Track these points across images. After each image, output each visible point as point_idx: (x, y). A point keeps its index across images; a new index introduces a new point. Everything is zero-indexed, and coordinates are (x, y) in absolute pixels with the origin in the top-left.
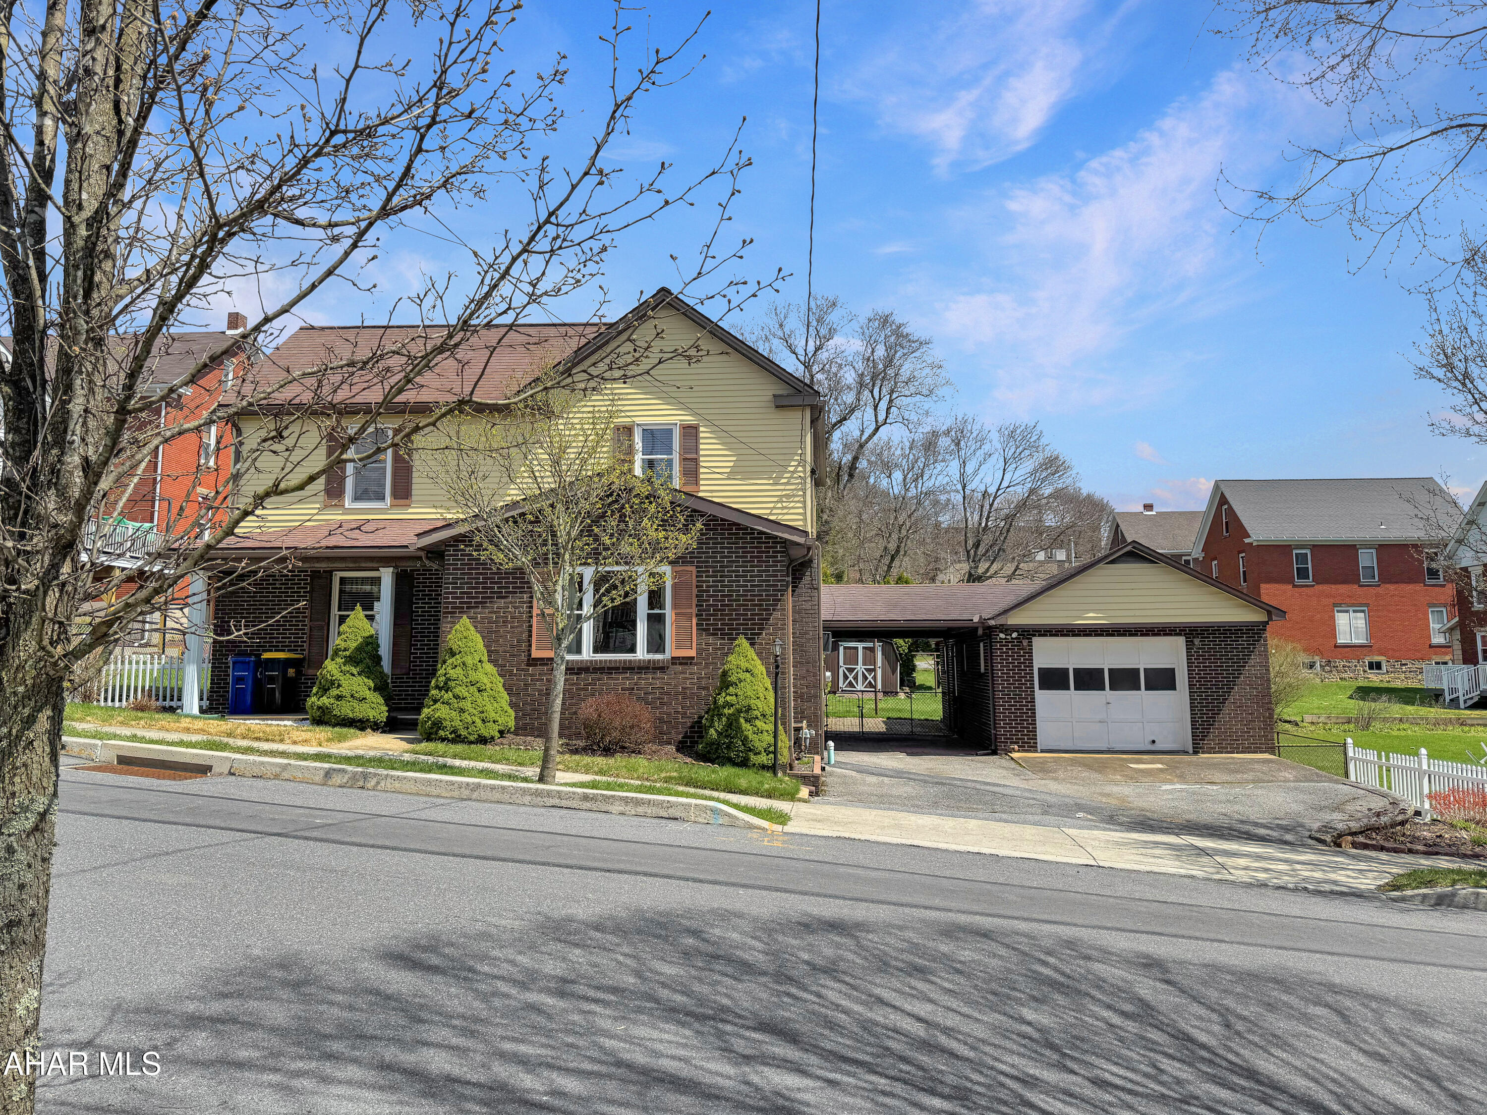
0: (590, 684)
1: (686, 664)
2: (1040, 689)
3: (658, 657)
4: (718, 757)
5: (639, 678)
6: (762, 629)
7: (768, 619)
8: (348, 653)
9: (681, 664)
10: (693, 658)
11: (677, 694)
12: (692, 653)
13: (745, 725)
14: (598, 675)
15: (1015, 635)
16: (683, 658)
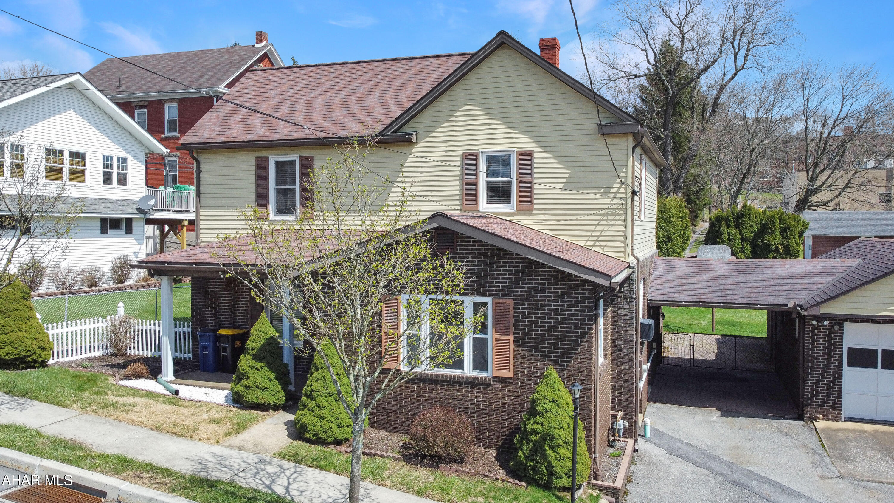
0: (427, 393)
1: (505, 382)
2: (849, 365)
3: (482, 375)
4: (525, 476)
5: (467, 392)
6: (571, 358)
7: (577, 349)
8: (254, 352)
9: (500, 382)
10: (511, 378)
11: (497, 407)
12: (511, 374)
13: (549, 452)
14: (433, 386)
15: (826, 323)
16: (503, 378)
